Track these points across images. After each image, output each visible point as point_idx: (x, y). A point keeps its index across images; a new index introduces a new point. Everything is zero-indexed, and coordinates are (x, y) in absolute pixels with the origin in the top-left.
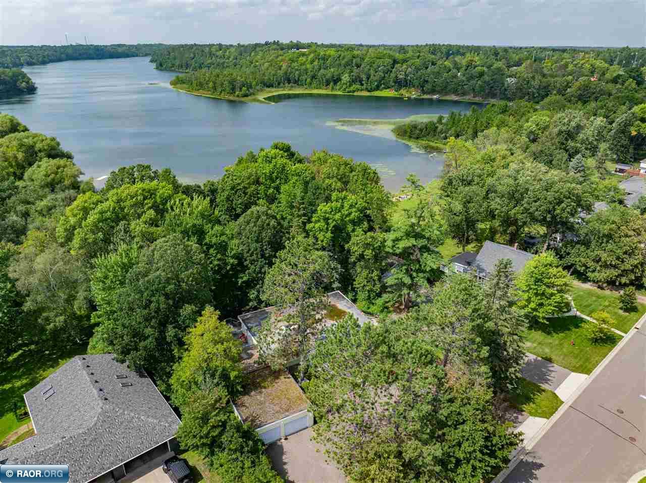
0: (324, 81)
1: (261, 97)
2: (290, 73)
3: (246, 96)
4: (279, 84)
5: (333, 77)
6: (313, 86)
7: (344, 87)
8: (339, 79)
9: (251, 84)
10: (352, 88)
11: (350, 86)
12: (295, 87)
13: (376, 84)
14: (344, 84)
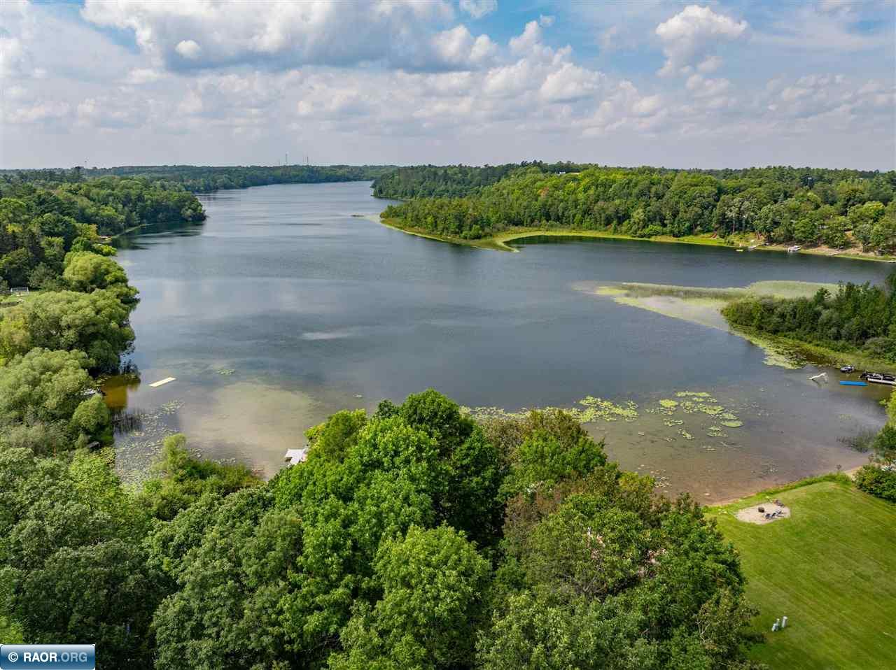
0: (603, 219)
1: (500, 241)
3: (479, 237)
4: (532, 221)
5: (617, 212)
6: (584, 225)
7: (634, 228)
8: (627, 216)
10: (646, 231)
11: (644, 227)
12: (556, 226)
13: (687, 224)
14: (635, 223)
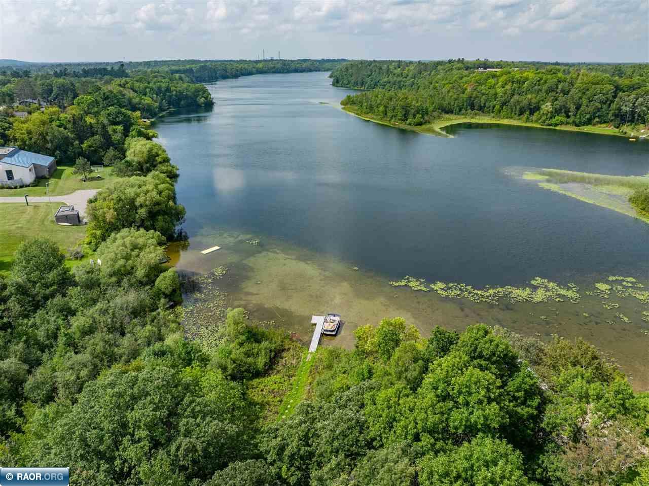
0: (518, 109)
1: (437, 126)
2: (475, 98)
3: (420, 124)
4: (460, 110)
5: (530, 105)
6: (503, 114)
7: (544, 118)
8: (538, 108)
9: (427, 109)
10: (553, 121)
11: (551, 118)
12: (479, 115)
13: (588, 116)
14: (543, 114)
